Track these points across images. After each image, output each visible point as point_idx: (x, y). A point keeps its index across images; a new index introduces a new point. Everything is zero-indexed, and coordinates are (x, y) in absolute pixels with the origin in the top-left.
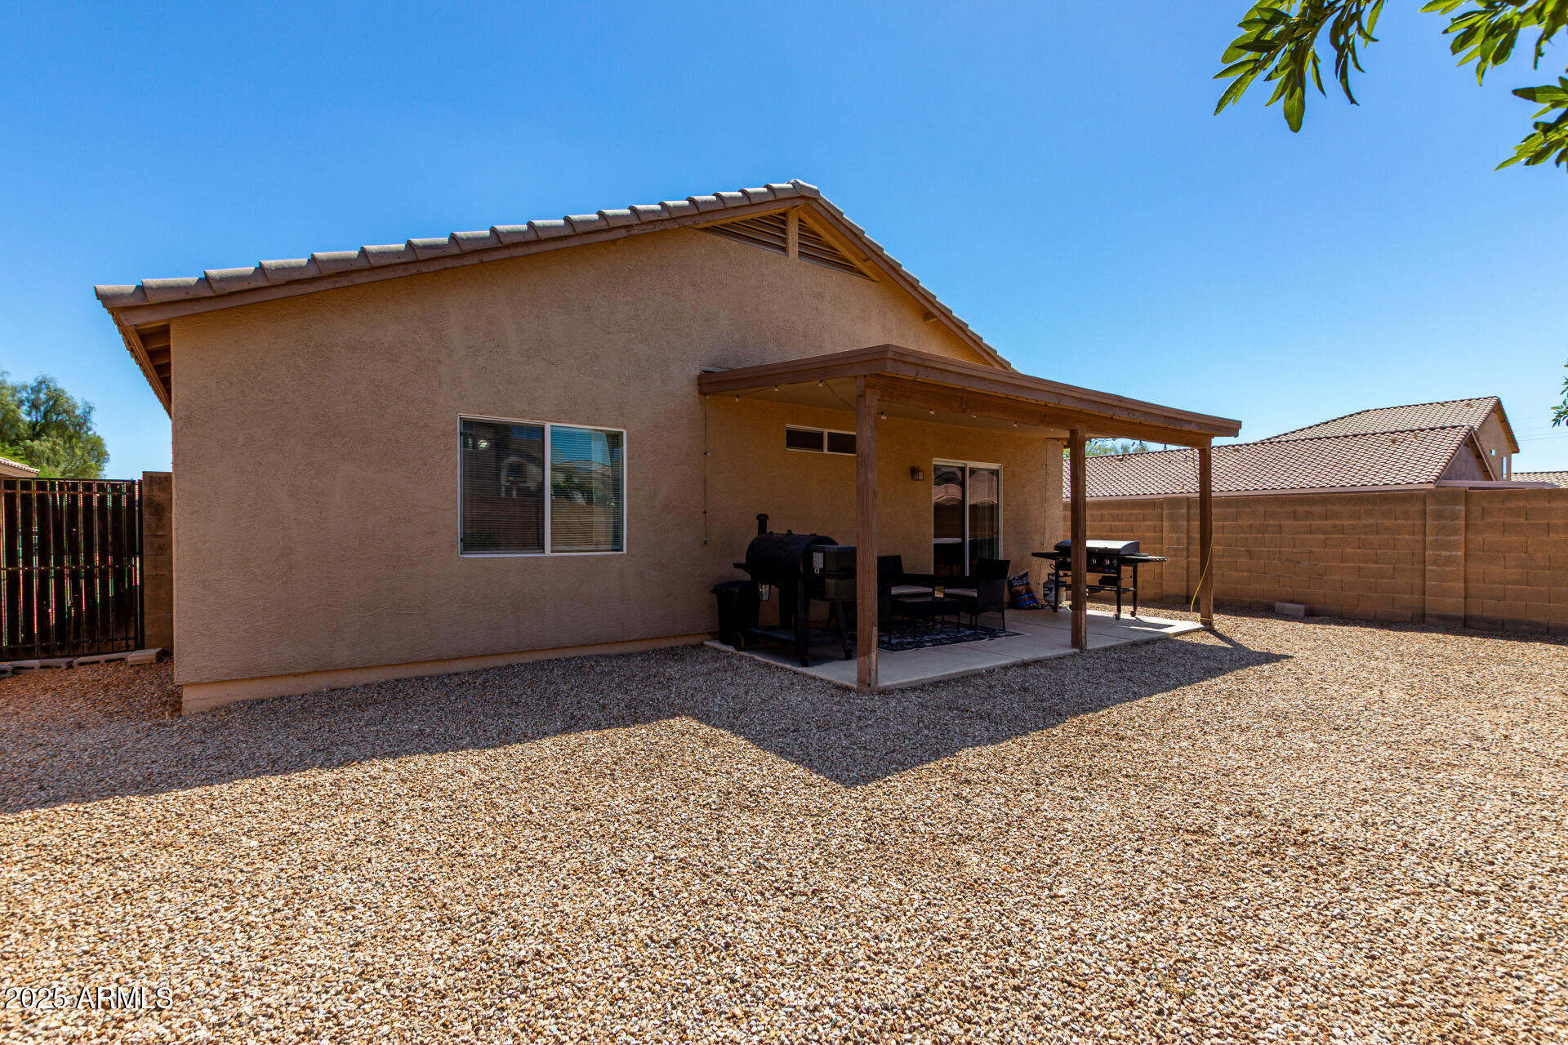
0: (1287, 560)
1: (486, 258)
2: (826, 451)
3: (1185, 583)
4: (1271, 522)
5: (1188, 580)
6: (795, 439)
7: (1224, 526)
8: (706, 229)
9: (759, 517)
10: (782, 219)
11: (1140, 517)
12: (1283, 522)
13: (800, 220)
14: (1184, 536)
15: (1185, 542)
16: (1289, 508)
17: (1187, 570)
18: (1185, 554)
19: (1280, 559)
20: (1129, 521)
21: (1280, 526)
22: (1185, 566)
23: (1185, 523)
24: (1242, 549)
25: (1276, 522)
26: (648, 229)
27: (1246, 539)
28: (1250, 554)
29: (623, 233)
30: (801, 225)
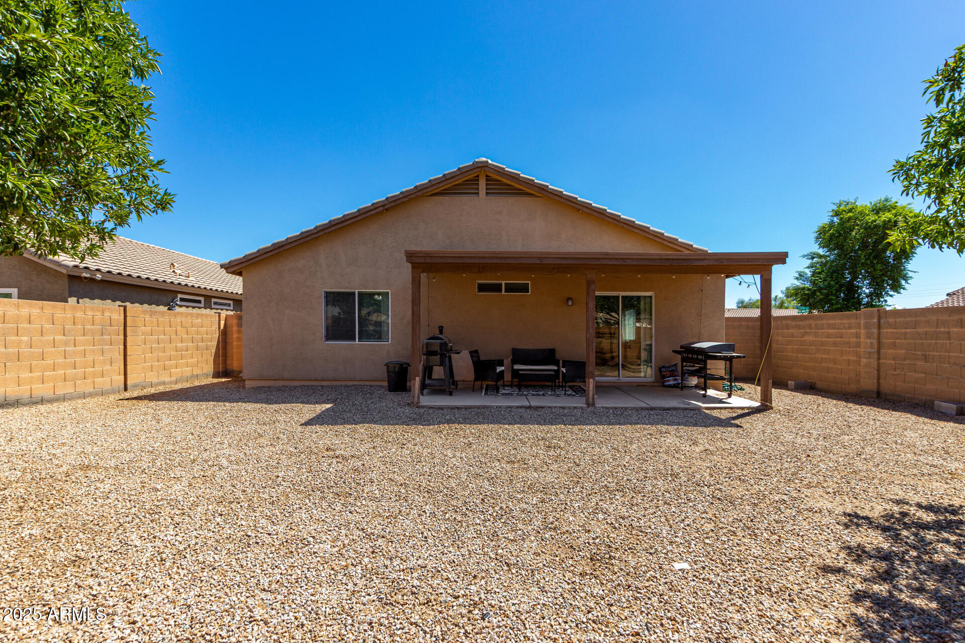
0: (954, 364)
1: (327, 231)
2: (503, 293)
3: (876, 381)
4: (942, 330)
5: (879, 379)
6: (482, 288)
7: (905, 333)
8: (430, 195)
9: (439, 327)
10: (476, 179)
11: (847, 325)
12: (951, 330)
13: (487, 176)
14: (875, 341)
15: (876, 346)
16: (956, 317)
17: (878, 371)
18: (876, 356)
19: (949, 363)
20: (839, 329)
21: (949, 332)
22: (876, 366)
23: (876, 331)
24: (920, 353)
25: (946, 330)
26: (393, 204)
27: (923, 344)
28: (926, 358)
29: (381, 209)
30: (488, 179)
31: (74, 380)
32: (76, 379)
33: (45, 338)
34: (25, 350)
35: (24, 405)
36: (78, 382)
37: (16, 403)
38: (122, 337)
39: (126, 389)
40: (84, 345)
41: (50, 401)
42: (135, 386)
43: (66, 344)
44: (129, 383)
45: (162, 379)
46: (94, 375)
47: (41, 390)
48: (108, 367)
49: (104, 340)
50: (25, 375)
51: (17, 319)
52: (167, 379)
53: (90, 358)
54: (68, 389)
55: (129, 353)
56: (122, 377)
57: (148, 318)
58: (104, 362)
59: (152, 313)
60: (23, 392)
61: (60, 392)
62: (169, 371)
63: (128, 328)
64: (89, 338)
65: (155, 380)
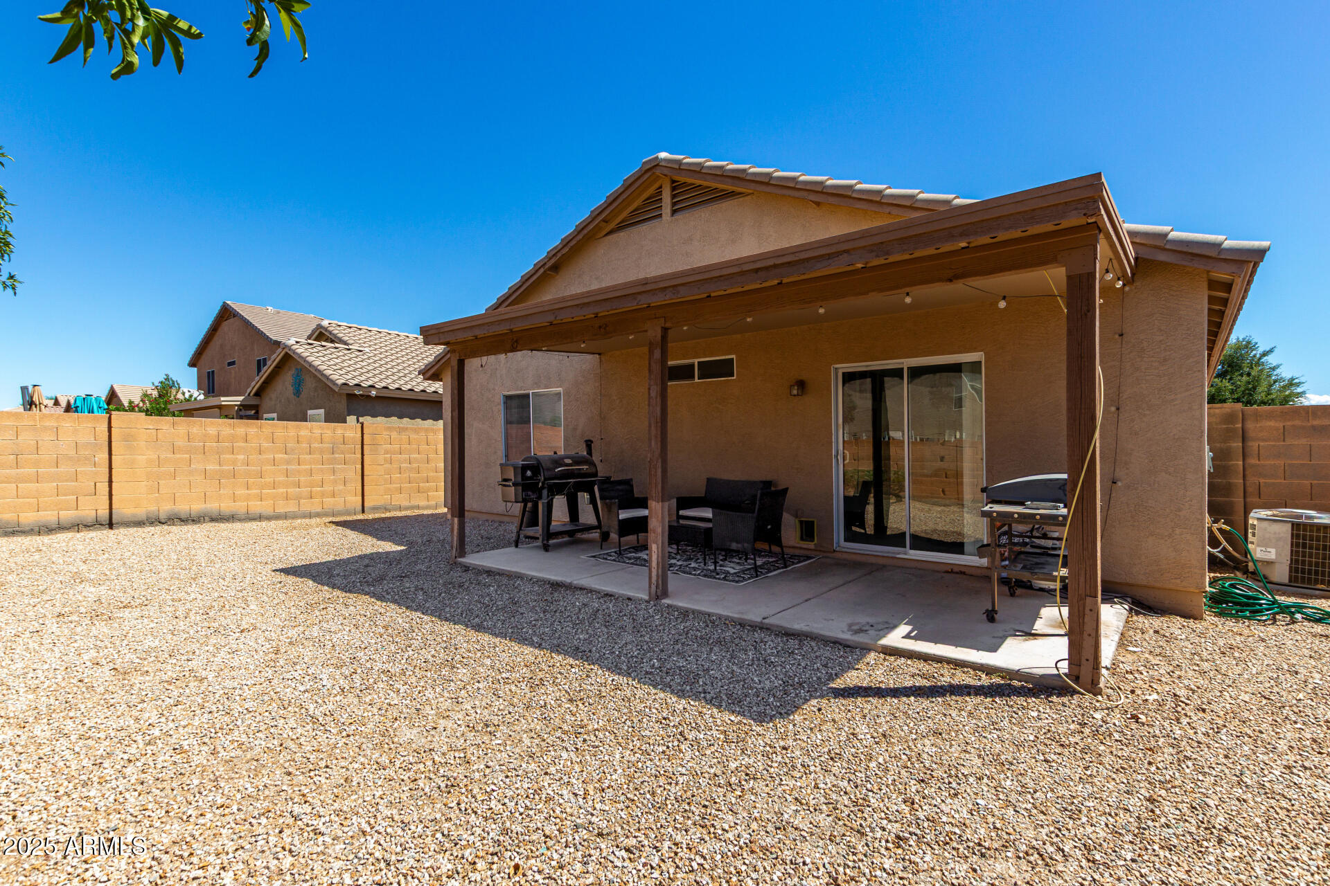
2: (696, 380)
9: (588, 441)
10: (659, 192)
13: (673, 182)
30: (675, 185)
31: (298, 498)
32: (301, 498)
33: (264, 456)
34: (241, 468)
35: (240, 520)
36: (302, 501)
37: (231, 518)
38: (360, 456)
39: (363, 511)
40: (311, 464)
41: (269, 518)
42: (375, 509)
43: (288, 462)
44: (366, 504)
45: (414, 503)
46: (323, 495)
47: (257, 507)
48: (342, 487)
49: (335, 459)
50: (241, 492)
51: (233, 439)
52: (422, 503)
53: (317, 477)
54: (291, 507)
55: (365, 473)
56: (360, 498)
57: (394, 435)
58: (335, 482)
59: (401, 430)
60: (240, 507)
61: (281, 510)
62: (425, 495)
63: (365, 447)
64: (317, 456)
65: (405, 503)
